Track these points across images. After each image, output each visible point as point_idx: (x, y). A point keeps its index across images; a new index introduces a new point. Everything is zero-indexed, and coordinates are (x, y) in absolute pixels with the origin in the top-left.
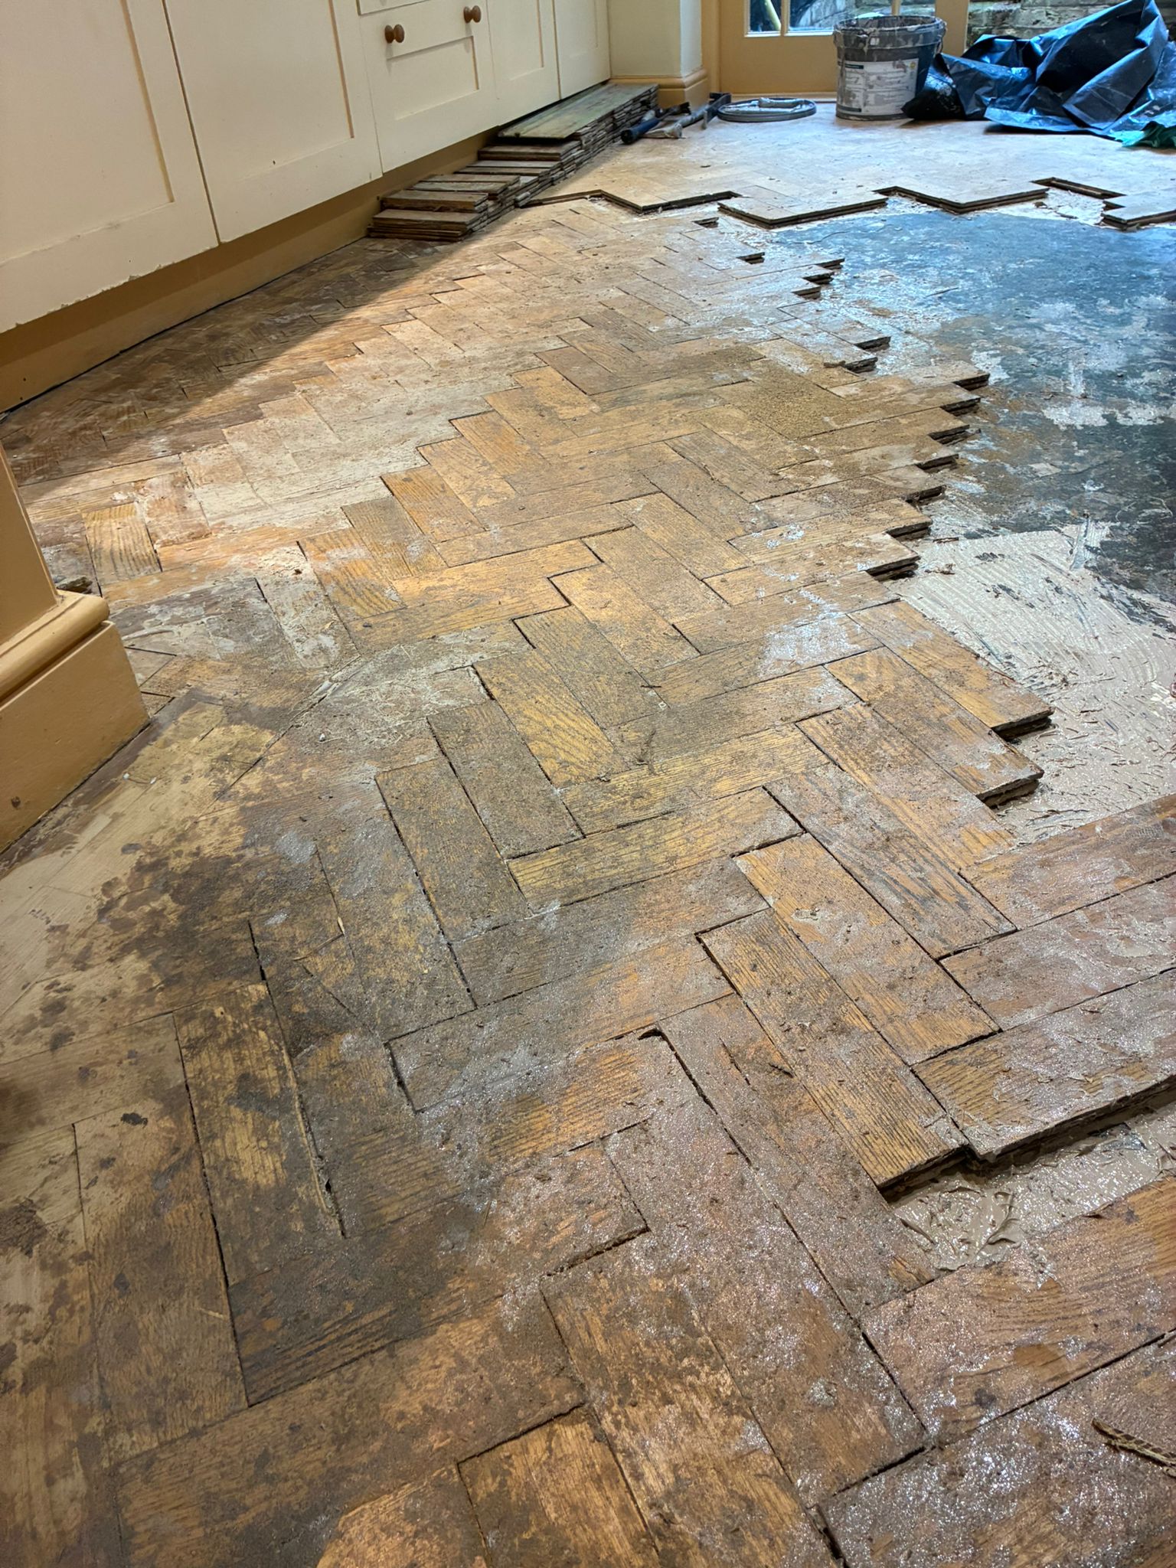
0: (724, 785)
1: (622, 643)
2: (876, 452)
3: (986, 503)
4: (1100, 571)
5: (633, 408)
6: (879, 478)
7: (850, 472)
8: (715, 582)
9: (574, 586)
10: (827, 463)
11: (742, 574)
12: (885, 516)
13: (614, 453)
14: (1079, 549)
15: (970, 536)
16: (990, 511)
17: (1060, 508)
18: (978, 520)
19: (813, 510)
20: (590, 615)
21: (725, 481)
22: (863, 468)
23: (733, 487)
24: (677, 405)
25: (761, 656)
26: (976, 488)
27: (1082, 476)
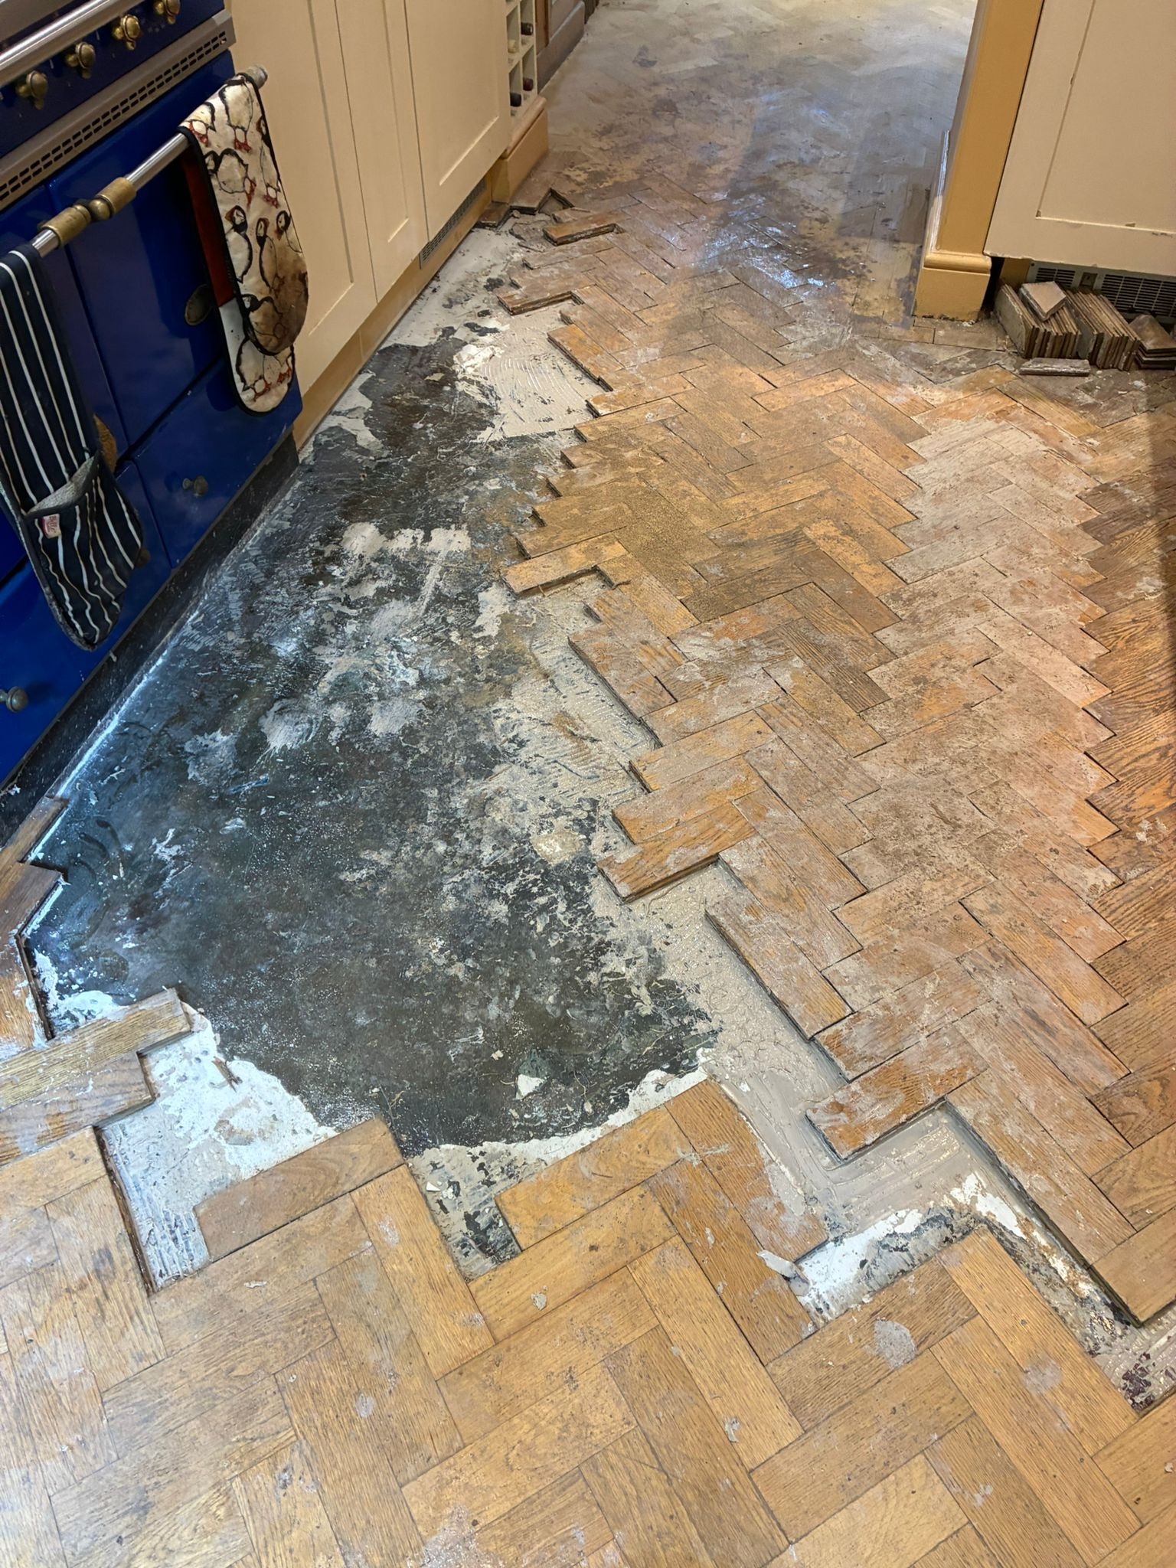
0: (672, 305)
1: (727, 357)
2: (599, 481)
3: (536, 457)
4: (493, 413)
5: (778, 531)
6: (599, 457)
7: (617, 463)
8: (689, 387)
9: (762, 386)
10: (632, 470)
11: (675, 391)
12: (600, 428)
13: (775, 481)
14: (498, 427)
15: (552, 434)
16: (537, 451)
17: (497, 453)
18: (543, 446)
19: (640, 433)
20: (746, 370)
21: (694, 454)
22: (608, 466)
23: (689, 449)
24: (743, 533)
25: (662, 350)
26: (540, 469)
27: (474, 477)
